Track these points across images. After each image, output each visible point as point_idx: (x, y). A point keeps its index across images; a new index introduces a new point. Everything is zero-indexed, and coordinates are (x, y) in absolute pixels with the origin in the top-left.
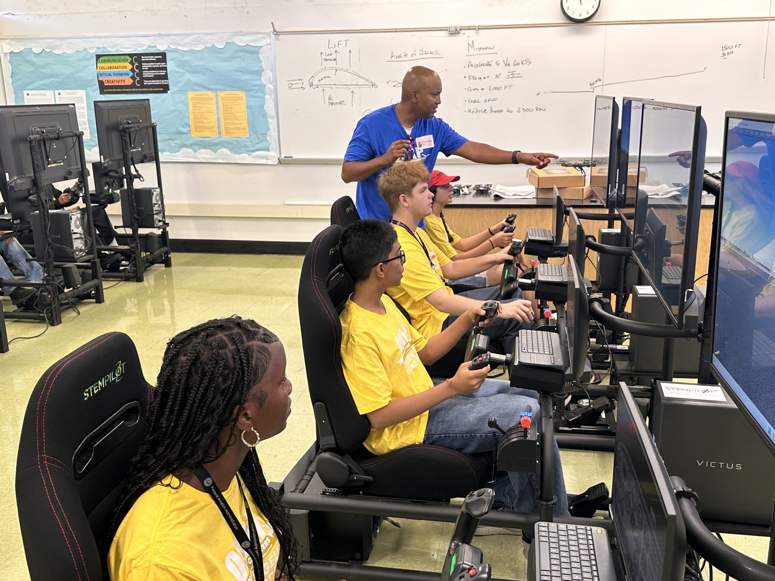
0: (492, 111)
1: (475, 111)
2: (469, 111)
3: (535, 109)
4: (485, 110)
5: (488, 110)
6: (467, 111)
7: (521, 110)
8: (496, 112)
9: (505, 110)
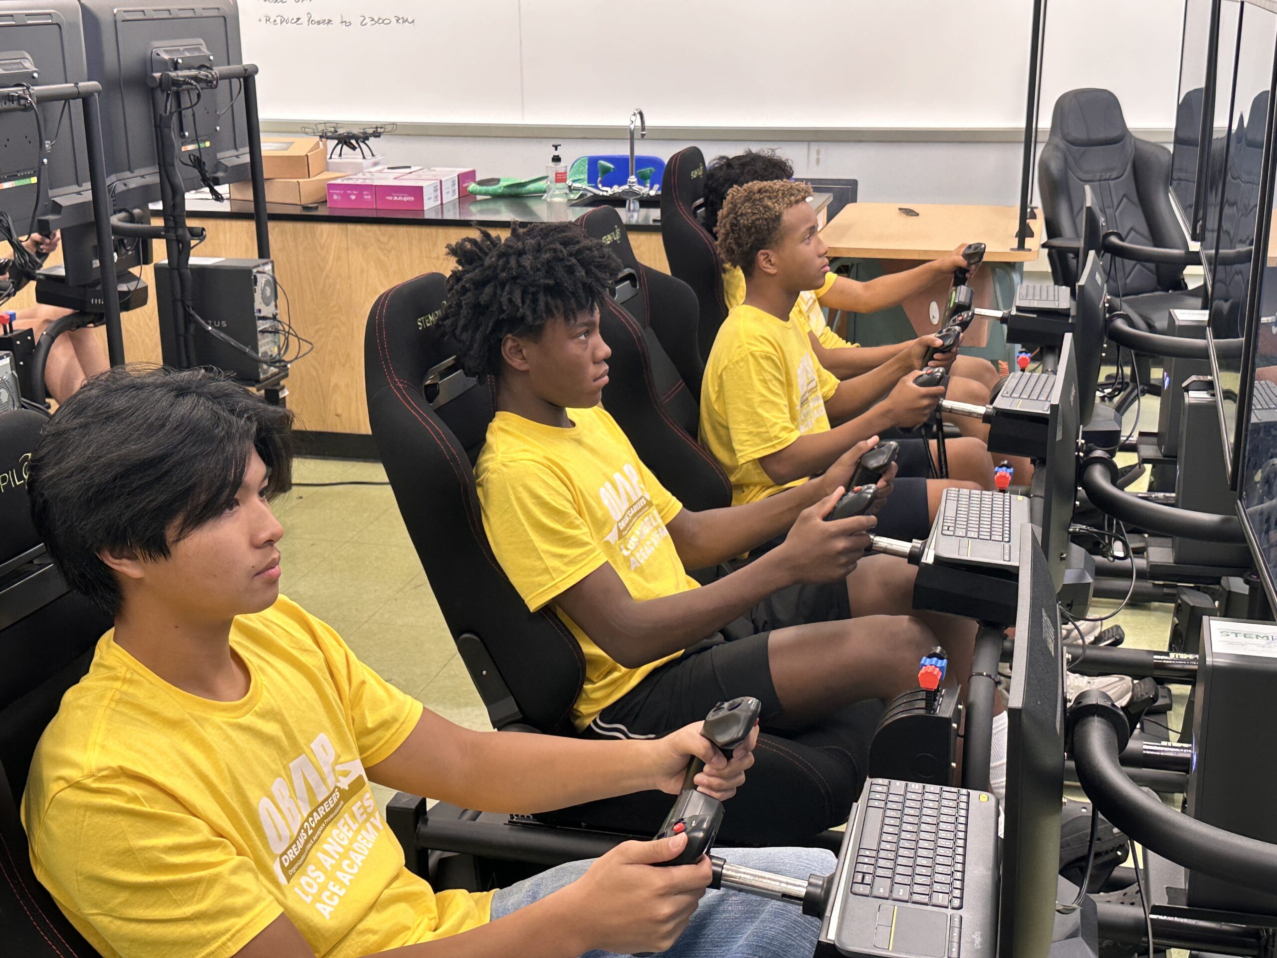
0: (310, 21)
1: (278, 21)
2: (268, 20)
3: (394, 20)
4: (298, 19)
5: (304, 19)
6: (264, 19)
7: (367, 20)
8: (319, 23)
9: (336, 20)
